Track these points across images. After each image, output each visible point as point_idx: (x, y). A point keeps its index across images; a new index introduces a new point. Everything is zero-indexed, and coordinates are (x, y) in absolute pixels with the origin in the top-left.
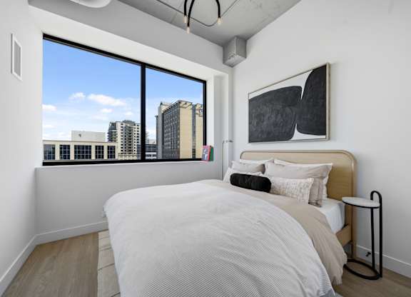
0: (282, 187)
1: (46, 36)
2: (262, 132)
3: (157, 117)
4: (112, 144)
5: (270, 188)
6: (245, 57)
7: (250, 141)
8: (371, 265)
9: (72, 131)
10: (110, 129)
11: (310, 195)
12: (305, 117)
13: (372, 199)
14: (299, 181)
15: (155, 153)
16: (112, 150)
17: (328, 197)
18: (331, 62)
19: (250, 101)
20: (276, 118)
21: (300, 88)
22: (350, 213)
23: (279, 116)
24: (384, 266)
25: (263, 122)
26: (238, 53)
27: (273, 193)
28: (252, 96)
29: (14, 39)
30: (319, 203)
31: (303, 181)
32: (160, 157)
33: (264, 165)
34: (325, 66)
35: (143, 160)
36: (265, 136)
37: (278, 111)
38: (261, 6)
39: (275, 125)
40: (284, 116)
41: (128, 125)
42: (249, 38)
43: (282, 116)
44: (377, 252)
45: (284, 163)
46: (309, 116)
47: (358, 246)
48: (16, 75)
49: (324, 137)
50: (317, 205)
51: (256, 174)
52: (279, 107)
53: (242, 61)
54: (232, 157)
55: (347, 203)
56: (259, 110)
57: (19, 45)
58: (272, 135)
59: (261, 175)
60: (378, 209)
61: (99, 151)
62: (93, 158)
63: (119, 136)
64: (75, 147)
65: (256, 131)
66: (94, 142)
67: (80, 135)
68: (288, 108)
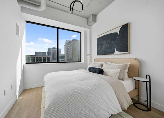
0: (108, 72)
1: (27, 22)
2: (102, 51)
3: (65, 46)
4: (49, 56)
5: (103, 73)
6: (96, 22)
7: (98, 55)
8: (146, 105)
9: (36, 52)
11: (119, 76)
12: (119, 45)
13: (147, 78)
14: (114, 70)
15: (64, 60)
16: (49, 59)
17: (128, 77)
18: (129, 22)
19: (98, 39)
21: (117, 33)
22: (137, 84)
23: (109, 45)
24: (151, 106)
25: (103, 47)
26: (93, 21)
27: (104, 75)
28: (98, 37)
29: (17, 24)
30: (123, 79)
31: (116, 70)
32: (66, 61)
33: (102, 64)
34: (127, 24)
35: (58, 62)
36: (103, 53)
37: (108, 43)
38: (101, 2)
40: (111, 44)
41: (55, 49)
42: (97, 15)
43: (110, 44)
44: (149, 100)
45: (110, 63)
46: (121, 44)
47: (141, 97)
48: (18, 35)
49: (127, 53)
50: (122, 80)
51: (98, 67)
52: (109, 41)
53: (95, 23)
54: (91, 61)
55: (136, 80)
56: (101, 43)
57: (19, 26)
58: (106, 52)
59: (101, 68)
60: (149, 82)
61: (44, 59)
62: (42, 61)
63: (51, 53)
64: (36, 57)
65: (100, 51)
66: (43, 56)
67: (38, 53)
68: (112, 41)
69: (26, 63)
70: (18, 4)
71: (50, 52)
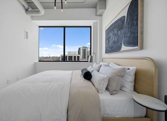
1: (40, 27)
7: (106, 52)
10: (79, 50)
12: (127, 35)
16: (78, 57)
19: (106, 31)
20: (115, 38)
21: (125, 17)
25: (110, 41)
26: (100, 9)
28: (107, 28)
36: (110, 50)
37: (115, 34)
41: (84, 48)
43: (117, 36)
48: (26, 39)
53: (105, 11)
56: (109, 36)
58: (113, 48)
61: (75, 58)
62: (73, 60)
63: (81, 52)
64: (69, 56)
65: (108, 47)
66: (73, 55)
67: (70, 53)
68: (119, 31)
69: (39, 61)
70: (26, 15)
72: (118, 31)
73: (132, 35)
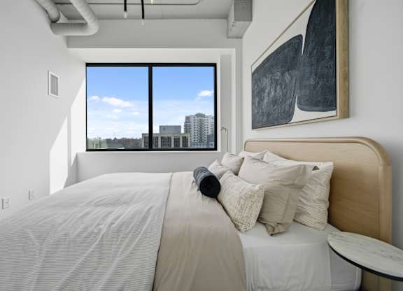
1: (88, 65)
2: (263, 113)
4: (186, 135)
6: (251, 19)
7: (253, 127)
9: (160, 127)
12: (307, 83)
19: (253, 74)
20: (276, 91)
21: (300, 37)
23: (278, 88)
25: (263, 100)
28: (254, 68)
29: (50, 73)
35: (150, 149)
36: (265, 120)
37: (277, 81)
39: (275, 102)
40: (283, 86)
41: (200, 117)
43: (281, 87)
46: (312, 81)
48: (53, 95)
52: (278, 75)
53: (249, 26)
58: (272, 116)
61: (177, 141)
62: (173, 146)
63: (192, 128)
64: (162, 138)
65: (258, 113)
66: (173, 134)
67: (164, 129)
68: (287, 74)
69: (87, 150)
71: (190, 126)
72: (283, 74)
73: (321, 83)
